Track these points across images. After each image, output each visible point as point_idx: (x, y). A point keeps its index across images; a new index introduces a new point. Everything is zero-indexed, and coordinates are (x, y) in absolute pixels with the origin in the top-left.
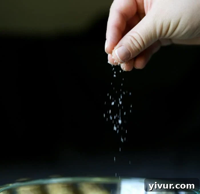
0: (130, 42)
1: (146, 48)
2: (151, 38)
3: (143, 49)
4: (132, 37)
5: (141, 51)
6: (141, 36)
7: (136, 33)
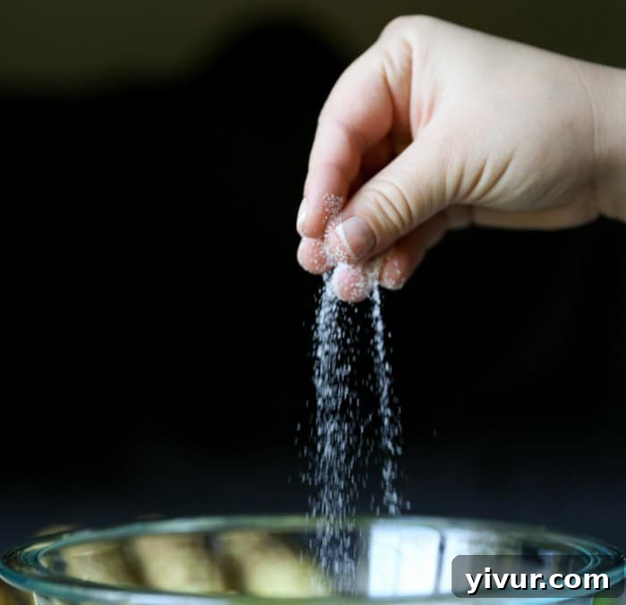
0: (374, 209)
1: (415, 224)
2: (431, 200)
3: (407, 230)
4: (380, 193)
5: (402, 233)
6: (404, 192)
7: (390, 183)
